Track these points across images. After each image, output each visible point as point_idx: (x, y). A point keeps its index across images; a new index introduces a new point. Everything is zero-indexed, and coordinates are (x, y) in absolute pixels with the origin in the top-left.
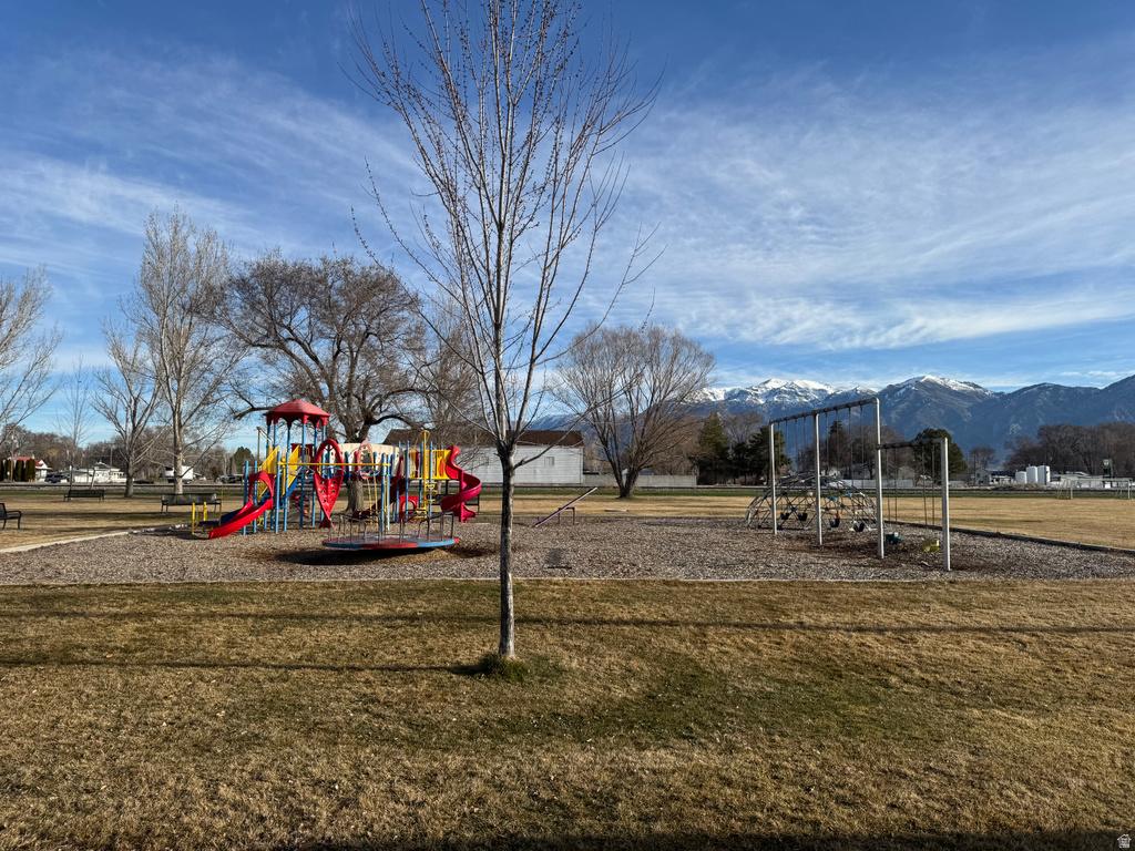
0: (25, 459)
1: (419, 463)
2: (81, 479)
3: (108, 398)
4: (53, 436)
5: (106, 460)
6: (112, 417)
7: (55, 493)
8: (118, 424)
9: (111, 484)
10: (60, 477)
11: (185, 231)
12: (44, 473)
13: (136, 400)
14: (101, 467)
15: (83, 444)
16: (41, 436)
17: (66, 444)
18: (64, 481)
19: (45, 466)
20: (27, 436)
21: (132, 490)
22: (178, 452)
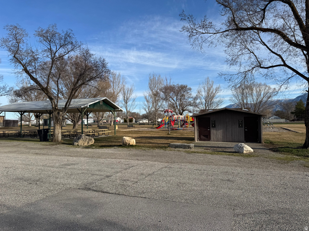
0: (131, 118)
2: (141, 122)
3: (145, 107)
4: (135, 113)
5: (145, 118)
6: (145, 110)
7: (137, 124)
8: (146, 111)
9: (146, 123)
10: (137, 121)
11: (155, 76)
12: (134, 121)
13: (149, 107)
14: (144, 119)
15: (141, 115)
16: (133, 113)
17: (137, 114)
18: (138, 122)
19: (134, 119)
20: (130, 113)
21: (149, 124)
22: (156, 116)
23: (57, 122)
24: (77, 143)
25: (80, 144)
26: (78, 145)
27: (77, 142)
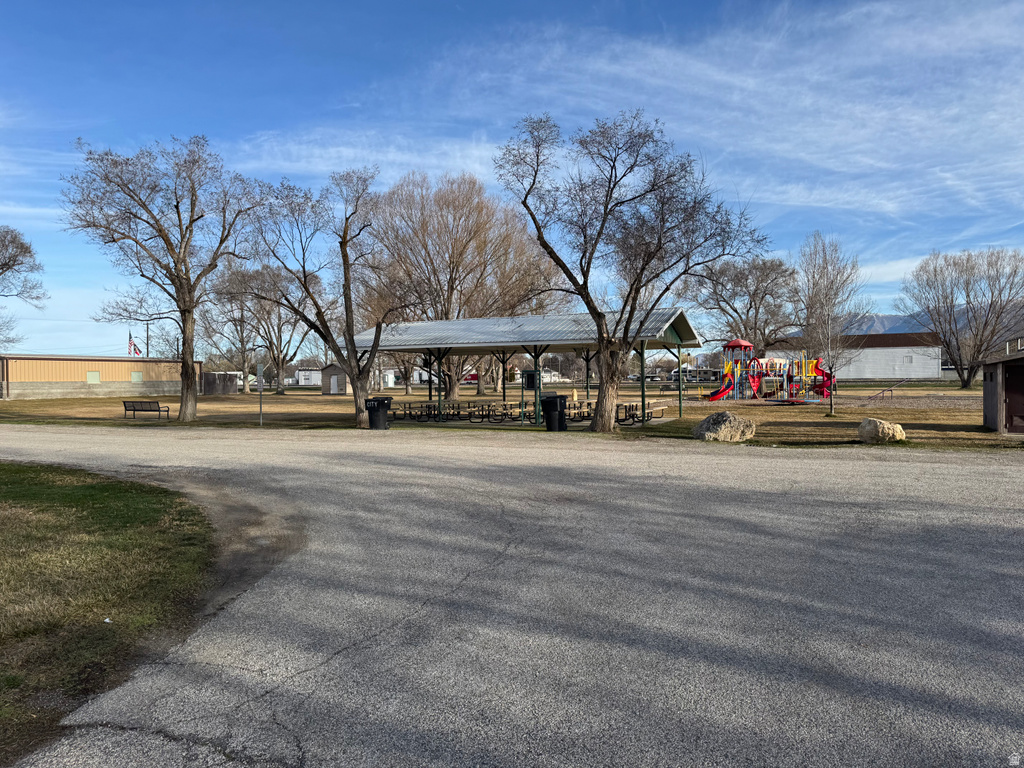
1: (800, 367)
23: (612, 378)
24: (713, 435)
25: (721, 438)
26: (716, 440)
27: (716, 431)
